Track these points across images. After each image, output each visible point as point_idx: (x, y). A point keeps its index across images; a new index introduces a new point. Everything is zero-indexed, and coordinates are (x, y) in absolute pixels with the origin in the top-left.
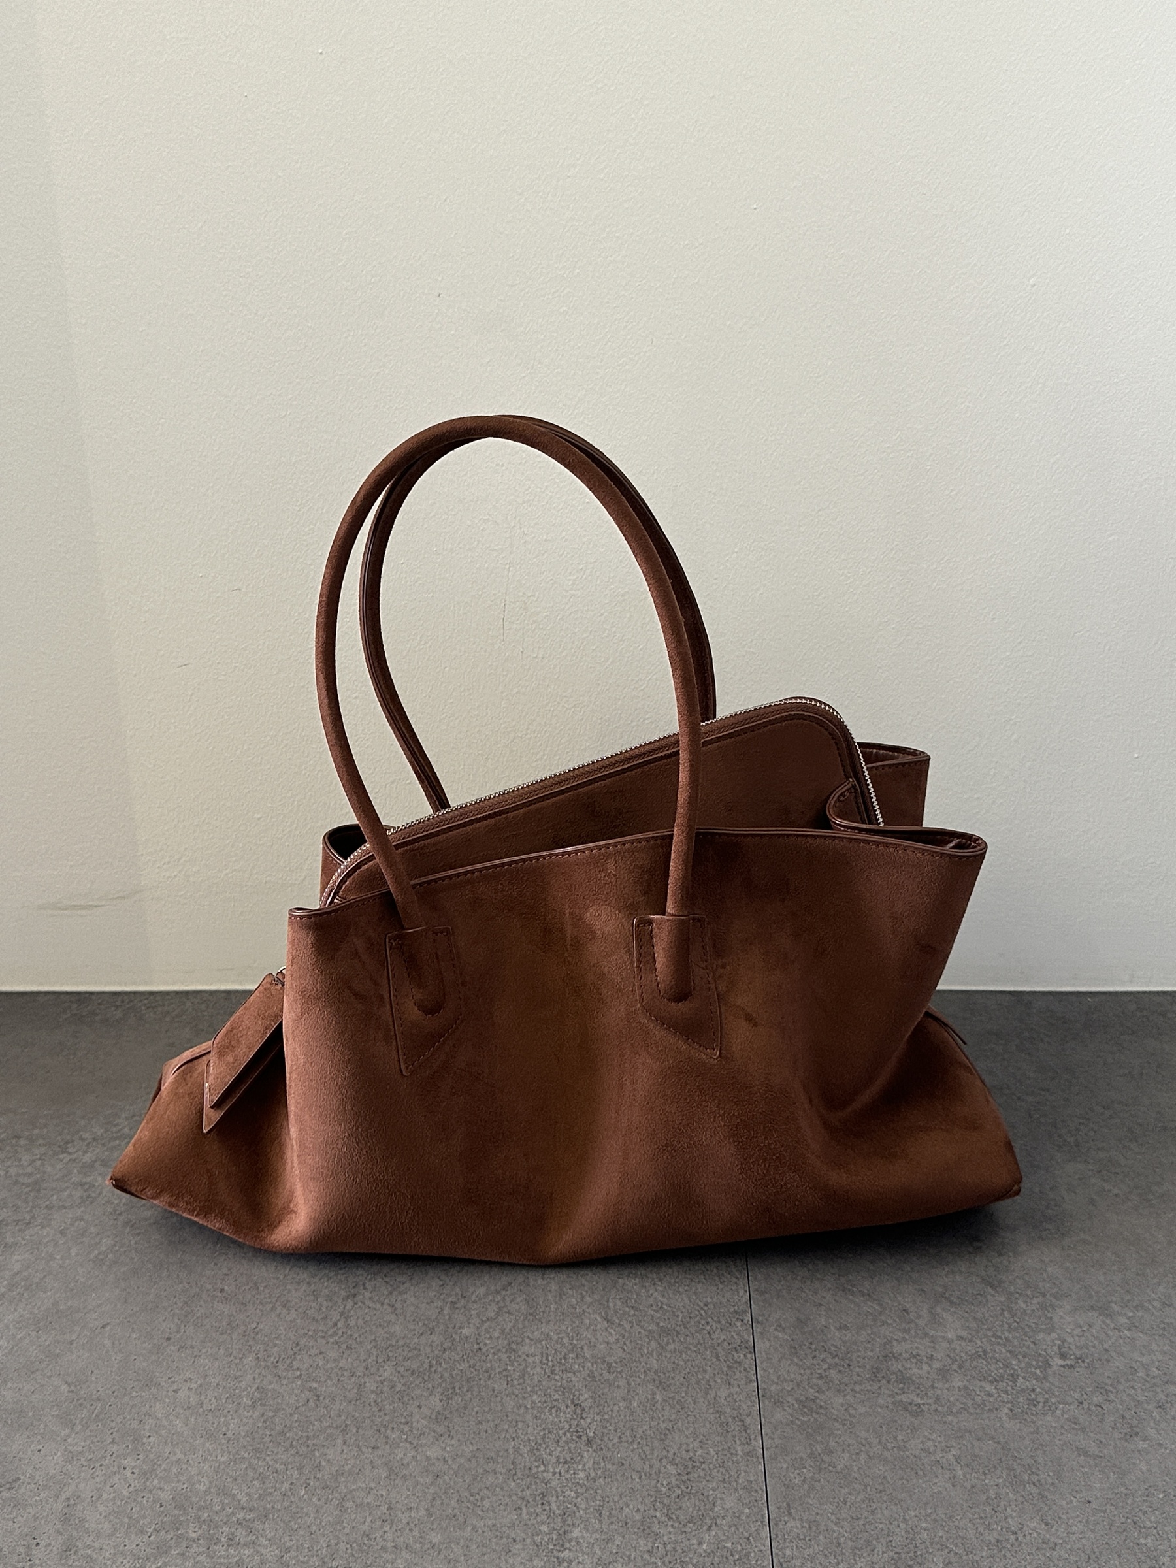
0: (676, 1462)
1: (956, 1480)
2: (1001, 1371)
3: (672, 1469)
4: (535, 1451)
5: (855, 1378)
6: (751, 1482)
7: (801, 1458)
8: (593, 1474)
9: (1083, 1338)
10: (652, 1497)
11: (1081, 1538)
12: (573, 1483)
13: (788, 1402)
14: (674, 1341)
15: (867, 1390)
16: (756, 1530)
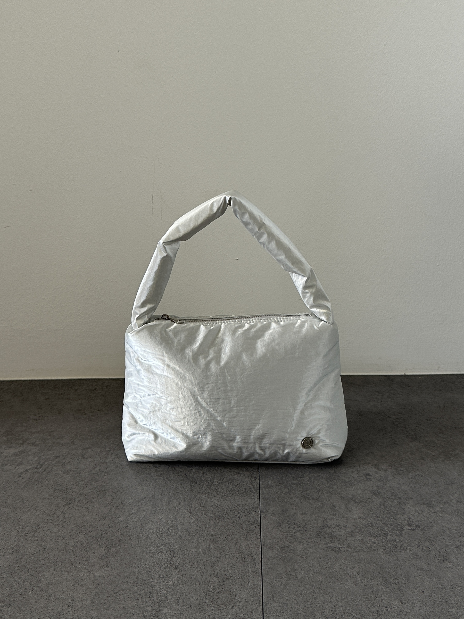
0: (218, 576)
1: (357, 582)
2: (379, 532)
3: (216, 580)
4: (149, 573)
5: (309, 536)
6: (255, 585)
7: (281, 574)
8: (176, 583)
9: (419, 517)
10: (205, 593)
11: (420, 609)
12: (166, 587)
13: (275, 548)
14: (222, 521)
15: (315, 542)
16: (256, 608)
